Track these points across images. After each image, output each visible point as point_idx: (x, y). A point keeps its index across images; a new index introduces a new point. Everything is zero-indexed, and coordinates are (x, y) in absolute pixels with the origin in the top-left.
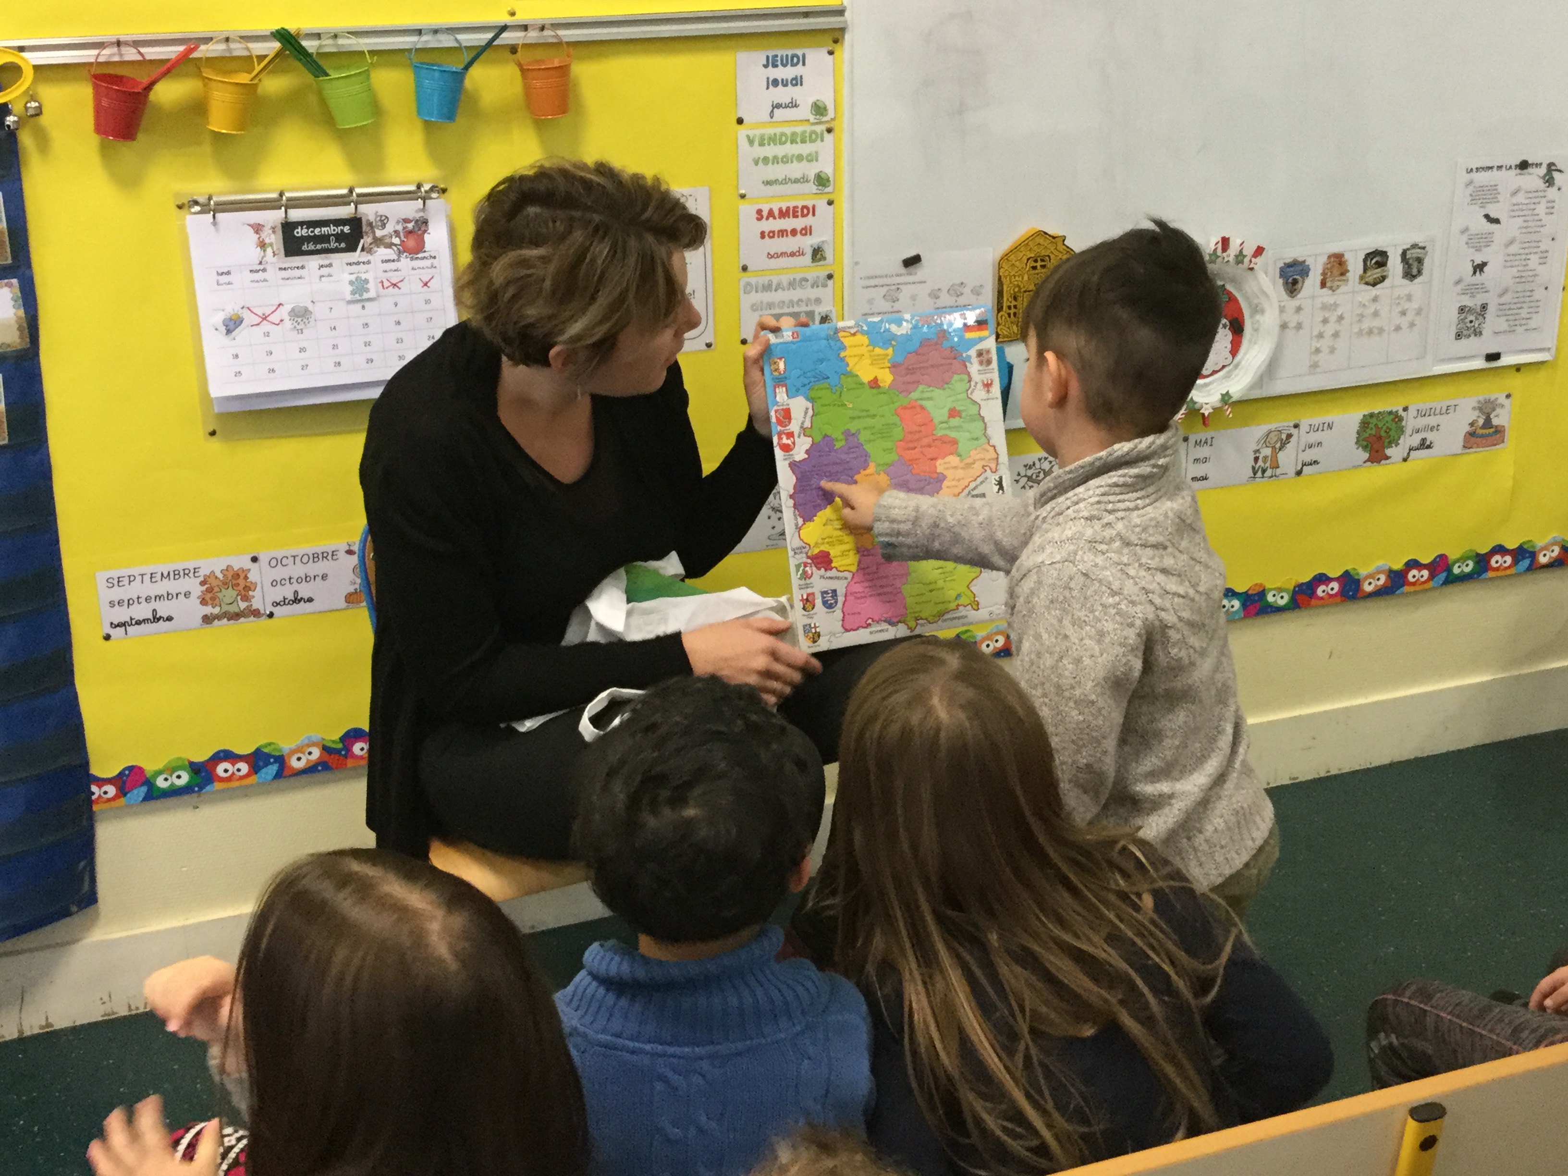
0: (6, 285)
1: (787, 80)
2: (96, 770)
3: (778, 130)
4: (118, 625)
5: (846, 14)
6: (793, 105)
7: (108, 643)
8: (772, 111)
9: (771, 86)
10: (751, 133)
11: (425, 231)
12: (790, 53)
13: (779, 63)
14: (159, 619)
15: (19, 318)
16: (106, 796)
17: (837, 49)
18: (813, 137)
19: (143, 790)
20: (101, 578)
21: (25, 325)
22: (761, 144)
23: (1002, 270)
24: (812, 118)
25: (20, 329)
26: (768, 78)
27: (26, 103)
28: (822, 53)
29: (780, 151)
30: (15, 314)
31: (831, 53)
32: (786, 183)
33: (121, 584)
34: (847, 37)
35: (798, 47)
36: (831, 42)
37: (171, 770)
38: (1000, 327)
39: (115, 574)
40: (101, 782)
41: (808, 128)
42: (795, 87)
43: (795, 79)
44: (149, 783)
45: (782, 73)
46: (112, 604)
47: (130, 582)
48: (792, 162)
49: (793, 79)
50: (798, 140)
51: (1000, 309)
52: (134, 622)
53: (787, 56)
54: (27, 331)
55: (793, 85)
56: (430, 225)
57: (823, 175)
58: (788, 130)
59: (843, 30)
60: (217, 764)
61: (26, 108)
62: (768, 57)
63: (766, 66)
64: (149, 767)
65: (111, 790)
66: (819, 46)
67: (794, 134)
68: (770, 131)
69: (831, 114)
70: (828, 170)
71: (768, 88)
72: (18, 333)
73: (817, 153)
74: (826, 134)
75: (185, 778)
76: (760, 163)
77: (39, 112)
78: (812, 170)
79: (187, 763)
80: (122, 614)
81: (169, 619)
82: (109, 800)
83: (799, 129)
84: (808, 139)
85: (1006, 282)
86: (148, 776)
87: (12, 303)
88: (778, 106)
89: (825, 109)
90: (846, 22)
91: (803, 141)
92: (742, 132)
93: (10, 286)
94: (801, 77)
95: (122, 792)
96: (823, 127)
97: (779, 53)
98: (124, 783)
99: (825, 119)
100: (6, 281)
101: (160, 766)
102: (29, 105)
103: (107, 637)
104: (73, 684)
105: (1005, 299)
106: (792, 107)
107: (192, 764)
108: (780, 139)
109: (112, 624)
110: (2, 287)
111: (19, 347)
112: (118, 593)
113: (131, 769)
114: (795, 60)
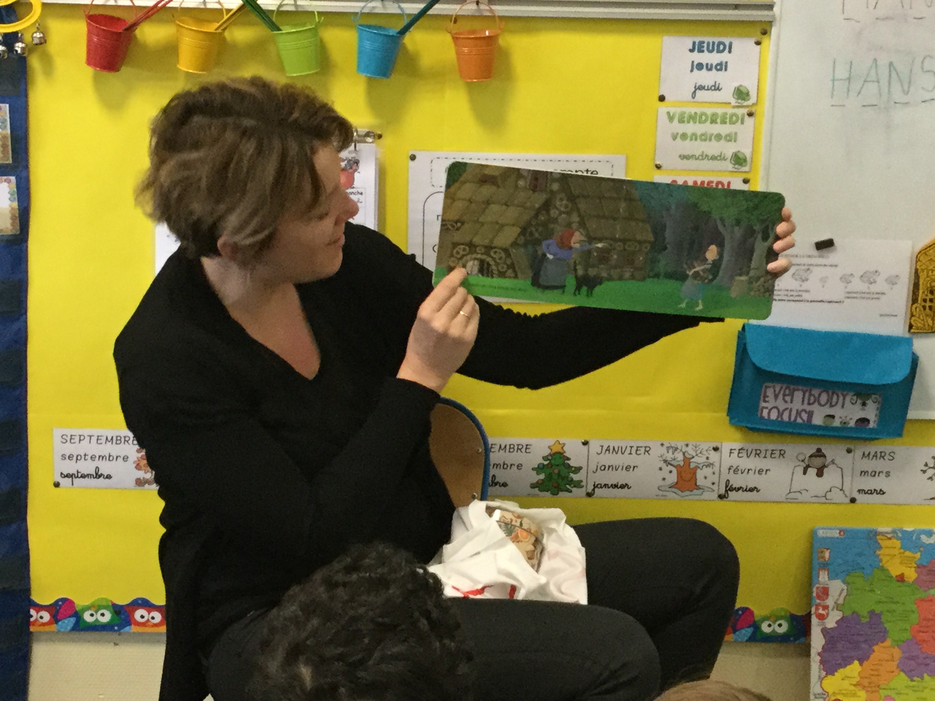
0: (5, 181)
1: (712, 65)
2: (37, 597)
3: (698, 110)
4: (68, 476)
5: (775, 9)
6: (716, 88)
7: (57, 489)
8: (695, 92)
9: (695, 70)
10: (672, 110)
11: (356, 170)
12: (717, 40)
13: (705, 49)
14: (100, 476)
15: (12, 209)
16: (41, 621)
17: (765, 41)
18: (733, 120)
19: (73, 620)
20: (57, 433)
21: (17, 215)
22: (681, 121)
23: (919, 263)
24: (733, 102)
25: (13, 218)
26: (693, 62)
27: (33, 34)
28: (750, 43)
29: (699, 128)
30: (10, 206)
31: (758, 43)
32: (703, 159)
33: (72, 441)
34: (774, 31)
35: (726, 35)
36: (759, 33)
37: (96, 607)
38: (913, 318)
39: (69, 432)
40: (39, 608)
41: (730, 111)
42: (720, 72)
43: (720, 64)
44: (78, 616)
45: (706, 58)
46: (63, 457)
47: (80, 440)
48: (710, 140)
49: (717, 65)
50: (719, 121)
51: (915, 301)
52: (80, 475)
53: (714, 43)
54: (18, 219)
55: (718, 70)
56: (361, 165)
57: (740, 156)
58: (709, 111)
59: (770, 23)
60: (136, 610)
61: (33, 38)
62: (694, 43)
63: (692, 51)
64: (80, 602)
65: (46, 616)
66: (748, 36)
67: (714, 115)
68: (692, 110)
69: (753, 99)
70: (747, 152)
71: (692, 71)
72: (11, 221)
73: (736, 134)
74: (746, 117)
75: (107, 618)
76: (678, 139)
77: (43, 41)
78: (730, 149)
79: (110, 604)
80: (70, 467)
81: (109, 477)
82: (44, 624)
83: (720, 111)
84: (728, 120)
85: (923, 276)
86: (77, 609)
87: (9, 196)
88: (701, 88)
89: (748, 94)
90: (774, 16)
91: (724, 122)
92: (663, 108)
93: (9, 182)
94: (726, 63)
95: (55, 619)
96: (745, 111)
97: (706, 39)
98: (58, 612)
99: (746, 103)
100: (5, 177)
101: (87, 603)
102: (35, 35)
103: (57, 485)
104: (25, 519)
105: (921, 292)
106: (715, 90)
107: (114, 606)
108: (701, 117)
109: (62, 474)
110: (2, 182)
111: (10, 233)
112: (69, 449)
113: (65, 601)
114: (722, 47)
